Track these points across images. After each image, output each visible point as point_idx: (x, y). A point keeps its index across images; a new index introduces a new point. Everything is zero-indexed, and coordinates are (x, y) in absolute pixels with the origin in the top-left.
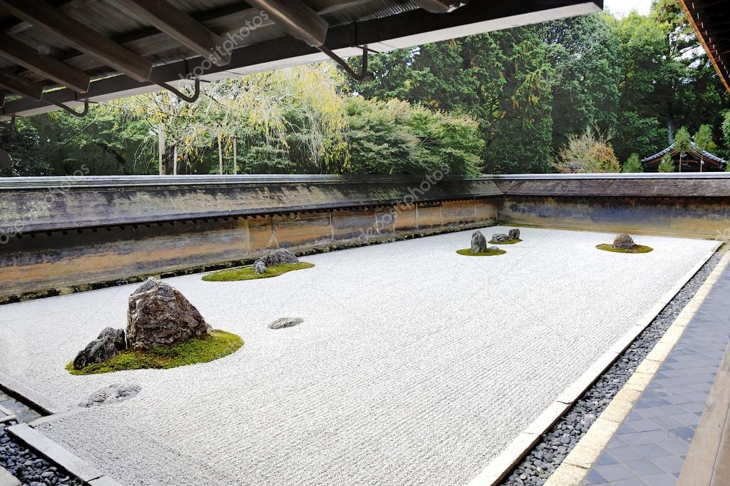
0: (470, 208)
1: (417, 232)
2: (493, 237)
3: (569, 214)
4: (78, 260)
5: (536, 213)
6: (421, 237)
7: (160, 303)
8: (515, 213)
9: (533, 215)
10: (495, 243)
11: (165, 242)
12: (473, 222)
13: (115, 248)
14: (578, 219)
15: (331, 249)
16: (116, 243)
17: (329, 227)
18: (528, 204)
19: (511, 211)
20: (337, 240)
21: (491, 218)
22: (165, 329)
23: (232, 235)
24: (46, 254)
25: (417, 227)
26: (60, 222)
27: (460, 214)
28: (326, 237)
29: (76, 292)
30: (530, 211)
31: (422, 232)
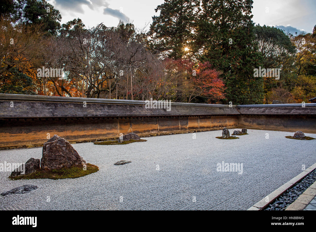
0: (224, 120)
1: (198, 130)
2: (234, 132)
3: (272, 123)
4: (39, 133)
5: (256, 123)
6: (200, 132)
7: (58, 147)
8: (246, 123)
9: (254, 124)
10: (235, 135)
11: (80, 127)
12: (226, 126)
13: (56, 128)
14: (277, 126)
15: (157, 135)
16: (58, 127)
17: (157, 125)
18: (252, 118)
19: (244, 122)
20: (160, 131)
21: (234, 125)
22: (59, 160)
23: (111, 126)
24: (24, 129)
25: (199, 127)
26: (31, 115)
27: (219, 122)
28: (155, 130)
29: (35, 146)
30: (253, 122)
31: (201, 130)
